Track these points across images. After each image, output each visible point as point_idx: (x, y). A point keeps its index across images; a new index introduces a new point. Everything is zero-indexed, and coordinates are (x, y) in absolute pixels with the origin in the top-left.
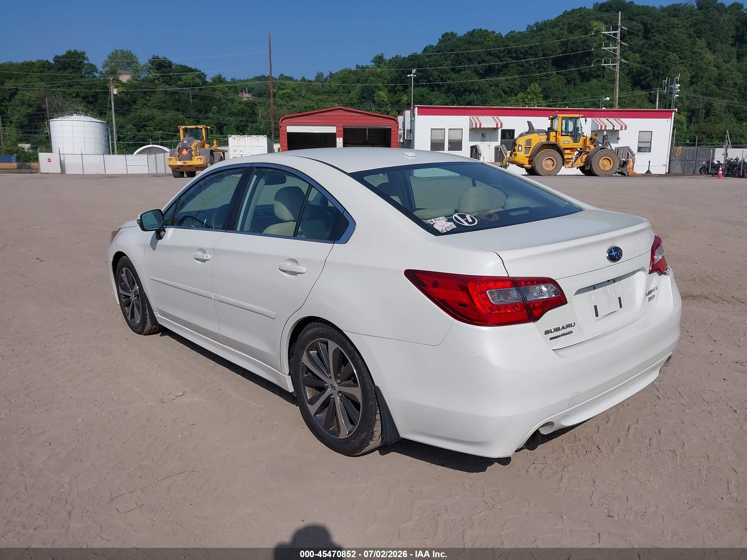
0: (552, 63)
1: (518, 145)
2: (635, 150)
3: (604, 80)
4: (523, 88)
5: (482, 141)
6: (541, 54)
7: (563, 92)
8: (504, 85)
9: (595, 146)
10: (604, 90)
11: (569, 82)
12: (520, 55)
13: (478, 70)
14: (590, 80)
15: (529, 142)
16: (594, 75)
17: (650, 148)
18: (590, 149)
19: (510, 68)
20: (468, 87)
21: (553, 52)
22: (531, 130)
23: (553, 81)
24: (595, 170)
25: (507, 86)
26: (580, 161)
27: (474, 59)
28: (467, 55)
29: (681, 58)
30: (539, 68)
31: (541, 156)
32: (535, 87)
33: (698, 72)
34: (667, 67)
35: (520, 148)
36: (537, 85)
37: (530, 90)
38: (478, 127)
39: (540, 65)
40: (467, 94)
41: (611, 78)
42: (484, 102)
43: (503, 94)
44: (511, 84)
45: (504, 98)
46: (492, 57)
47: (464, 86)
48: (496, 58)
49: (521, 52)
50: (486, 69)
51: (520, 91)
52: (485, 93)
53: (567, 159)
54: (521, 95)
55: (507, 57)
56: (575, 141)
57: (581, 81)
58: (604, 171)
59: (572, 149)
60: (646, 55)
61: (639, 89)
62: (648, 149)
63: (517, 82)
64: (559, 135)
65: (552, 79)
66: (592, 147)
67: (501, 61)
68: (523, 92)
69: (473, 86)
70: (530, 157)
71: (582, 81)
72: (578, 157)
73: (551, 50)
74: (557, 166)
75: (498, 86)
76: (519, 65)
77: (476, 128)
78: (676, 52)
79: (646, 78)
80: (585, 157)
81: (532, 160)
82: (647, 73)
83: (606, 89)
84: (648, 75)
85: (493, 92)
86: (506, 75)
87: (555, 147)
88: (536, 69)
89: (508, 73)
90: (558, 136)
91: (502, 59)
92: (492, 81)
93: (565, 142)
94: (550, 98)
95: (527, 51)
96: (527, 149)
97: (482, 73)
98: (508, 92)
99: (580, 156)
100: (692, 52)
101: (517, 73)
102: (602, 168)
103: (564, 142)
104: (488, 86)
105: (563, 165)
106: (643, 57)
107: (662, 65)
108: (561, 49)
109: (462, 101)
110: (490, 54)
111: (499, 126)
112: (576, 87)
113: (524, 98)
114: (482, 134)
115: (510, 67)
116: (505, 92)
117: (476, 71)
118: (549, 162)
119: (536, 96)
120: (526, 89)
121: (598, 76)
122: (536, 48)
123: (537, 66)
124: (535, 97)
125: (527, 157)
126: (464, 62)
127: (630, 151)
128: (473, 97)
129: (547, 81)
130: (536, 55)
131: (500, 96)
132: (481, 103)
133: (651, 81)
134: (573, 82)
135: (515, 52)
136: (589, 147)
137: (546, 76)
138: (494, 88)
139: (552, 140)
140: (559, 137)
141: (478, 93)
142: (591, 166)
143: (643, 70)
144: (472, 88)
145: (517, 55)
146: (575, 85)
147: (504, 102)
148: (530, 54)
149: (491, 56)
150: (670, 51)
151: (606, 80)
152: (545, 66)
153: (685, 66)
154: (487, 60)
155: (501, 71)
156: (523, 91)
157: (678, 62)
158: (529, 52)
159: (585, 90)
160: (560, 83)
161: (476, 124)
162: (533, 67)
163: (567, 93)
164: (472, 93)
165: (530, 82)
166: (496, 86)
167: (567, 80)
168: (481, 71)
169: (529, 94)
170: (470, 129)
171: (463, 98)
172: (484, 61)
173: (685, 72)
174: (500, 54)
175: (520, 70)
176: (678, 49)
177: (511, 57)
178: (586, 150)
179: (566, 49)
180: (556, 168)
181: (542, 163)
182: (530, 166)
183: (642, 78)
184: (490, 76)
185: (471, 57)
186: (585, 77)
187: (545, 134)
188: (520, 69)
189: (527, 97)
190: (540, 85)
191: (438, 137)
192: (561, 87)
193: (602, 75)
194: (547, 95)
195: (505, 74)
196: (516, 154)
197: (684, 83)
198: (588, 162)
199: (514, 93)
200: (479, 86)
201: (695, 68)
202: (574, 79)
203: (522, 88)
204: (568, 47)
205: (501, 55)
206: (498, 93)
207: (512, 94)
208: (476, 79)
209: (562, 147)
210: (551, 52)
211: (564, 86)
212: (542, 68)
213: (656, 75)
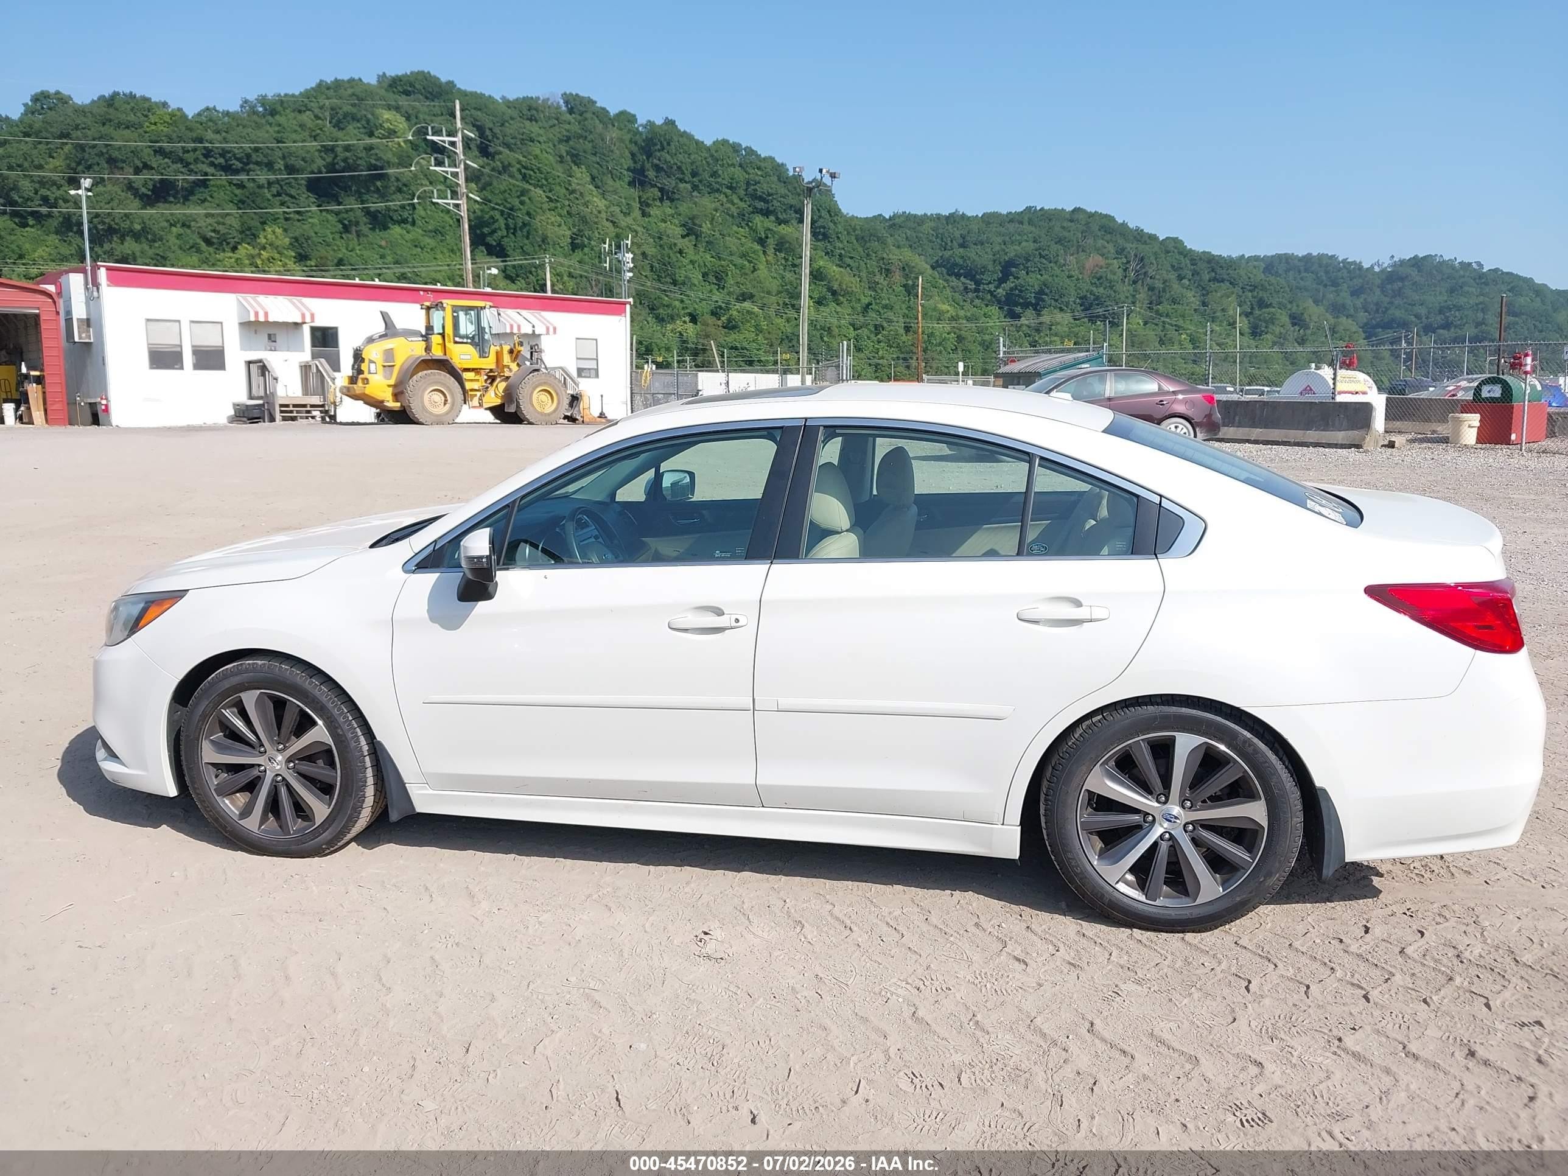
0: (306, 186)
1: (367, 361)
2: (574, 373)
3: (415, 228)
4: (249, 234)
5: (271, 350)
6: (280, 165)
7: (336, 248)
8: (205, 225)
9: (518, 365)
10: (419, 250)
11: (346, 229)
12: (234, 161)
13: (135, 185)
14: (389, 228)
15: (389, 354)
16: (395, 218)
17: (597, 370)
18: (511, 370)
19: (214, 189)
20: (117, 224)
21: (306, 162)
22: (390, 330)
23: (313, 224)
24: (526, 411)
25: (210, 228)
26: (493, 395)
27: (124, 162)
28: (105, 151)
29: (551, 200)
30: (279, 194)
31: (420, 384)
32: (274, 233)
33: (582, 227)
34: (528, 214)
35: (372, 366)
36: (279, 231)
37: (264, 241)
38: (262, 319)
39: (282, 187)
40: (115, 239)
41: (430, 228)
42: (162, 260)
43: (203, 244)
44: (218, 223)
45: (206, 254)
46: (166, 160)
47: (107, 221)
48: (176, 163)
49: (234, 155)
50: (154, 186)
51: (243, 240)
52: (161, 239)
53: (472, 390)
54: (244, 250)
55: (203, 163)
56: (483, 354)
57: (370, 229)
58: (542, 414)
59: (476, 371)
60: (488, 188)
61: (483, 252)
62: (593, 373)
63: (236, 224)
64: (450, 342)
65: (310, 220)
66: (514, 367)
67: (191, 171)
68: (248, 244)
69: (128, 222)
70: (395, 386)
71: (373, 229)
72: (488, 388)
73: (303, 159)
74: (453, 405)
75: (189, 227)
76: (234, 185)
77: (257, 322)
78: (541, 187)
79: (494, 231)
80: (502, 386)
81: (402, 393)
82: (494, 222)
83: (422, 249)
84: (496, 225)
85: (178, 239)
86: (206, 204)
87: (444, 365)
88: (274, 196)
89: (209, 198)
90: (447, 344)
91: (192, 167)
92: (172, 214)
93: (463, 355)
94: (310, 260)
95: (248, 156)
96: (388, 367)
97: (147, 195)
98: (215, 241)
99: (491, 383)
100: (567, 189)
101: (232, 202)
102: (539, 409)
103: (462, 357)
104: (166, 224)
105: (465, 403)
106: (484, 192)
107: (520, 209)
108: (324, 160)
109: (105, 254)
110: (160, 152)
111: (308, 319)
112: (361, 240)
113: (253, 257)
114: (270, 336)
115: (213, 186)
116: (208, 242)
117: (130, 187)
118: (438, 397)
119: (278, 253)
120: (255, 236)
121: (404, 221)
122: (269, 152)
123: (274, 190)
124: (277, 256)
125: (389, 386)
126: (98, 164)
127: (568, 375)
128: (130, 246)
129: (298, 224)
130: (270, 166)
131: (194, 247)
132: (154, 262)
133: (503, 237)
134: (354, 228)
135: (222, 155)
136: (508, 367)
137: (298, 213)
138: (181, 231)
139: (437, 353)
140: (450, 345)
141: (143, 240)
142: (518, 406)
143: (487, 216)
144: (125, 225)
145: (226, 161)
146: (358, 236)
147: (205, 262)
148: (257, 163)
149: (166, 157)
150: (530, 184)
151: (420, 231)
152: (293, 192)
153: (561, 216)
154: (155, 166)
155: (191, 192)
156: (249, 240)
157: (546, 206)
158: (254, 157)
159: (380, 246)
160: (327, 228)
161: (257, 314)
162: (266, 191)
163: (344, 251)
164: (128, 238)
165: (263, 223)
166: (184, 225)
167: (343, 224)
168: (143, 190)
169: (264, 248)
170: (241, 324)
171: (107, 246)
172: (147, 166)
173: (559, 226)
174: (186, 155)
175: (236, 196)
176: (545, 182)
177: (212, 164)
178: (504, 372)
179: (334, 159)
180: (452, 408)
181: (422, 397)
182: (398, 404)
183: (486, 230)
184: (166, 201)
185: (115, 154)
186: (379, 221)
187: (421, 339)
188: (238, 192)
189: (260, 255)
190: (285, 230)
191: (166, 339)
192: (331, 236)
193: (410, 220)
194: (303, 253)
195: (204, 201)
196: (367, 379)
197: (561, 247)
198: (510, 395)
199: (228, 244)
200: (144, 223)
201: (577, 220)
202: (357, 224)
203: (247, 235)
204: (336, 156)
205: (189, 157)
206: (191, 241)
207: (225, 246)
208: (133, 208)
209: (460, 366)
210: (302, 163)
211: (337, 236)
212: (287, 195)
213: (511, 228)
